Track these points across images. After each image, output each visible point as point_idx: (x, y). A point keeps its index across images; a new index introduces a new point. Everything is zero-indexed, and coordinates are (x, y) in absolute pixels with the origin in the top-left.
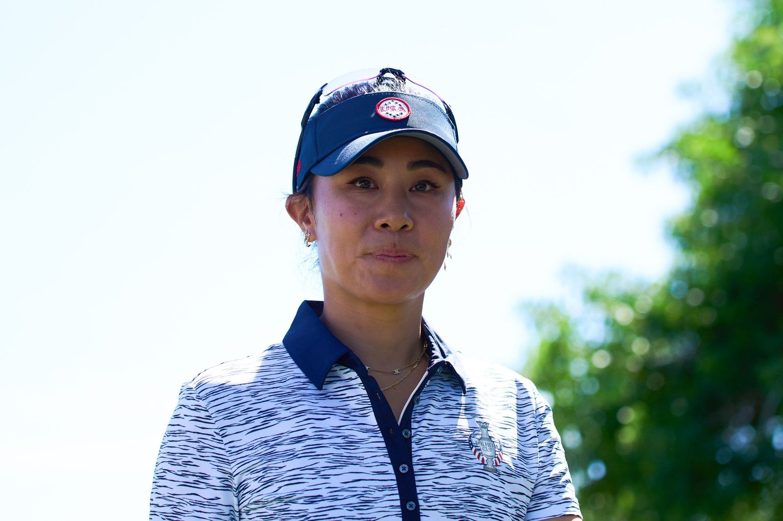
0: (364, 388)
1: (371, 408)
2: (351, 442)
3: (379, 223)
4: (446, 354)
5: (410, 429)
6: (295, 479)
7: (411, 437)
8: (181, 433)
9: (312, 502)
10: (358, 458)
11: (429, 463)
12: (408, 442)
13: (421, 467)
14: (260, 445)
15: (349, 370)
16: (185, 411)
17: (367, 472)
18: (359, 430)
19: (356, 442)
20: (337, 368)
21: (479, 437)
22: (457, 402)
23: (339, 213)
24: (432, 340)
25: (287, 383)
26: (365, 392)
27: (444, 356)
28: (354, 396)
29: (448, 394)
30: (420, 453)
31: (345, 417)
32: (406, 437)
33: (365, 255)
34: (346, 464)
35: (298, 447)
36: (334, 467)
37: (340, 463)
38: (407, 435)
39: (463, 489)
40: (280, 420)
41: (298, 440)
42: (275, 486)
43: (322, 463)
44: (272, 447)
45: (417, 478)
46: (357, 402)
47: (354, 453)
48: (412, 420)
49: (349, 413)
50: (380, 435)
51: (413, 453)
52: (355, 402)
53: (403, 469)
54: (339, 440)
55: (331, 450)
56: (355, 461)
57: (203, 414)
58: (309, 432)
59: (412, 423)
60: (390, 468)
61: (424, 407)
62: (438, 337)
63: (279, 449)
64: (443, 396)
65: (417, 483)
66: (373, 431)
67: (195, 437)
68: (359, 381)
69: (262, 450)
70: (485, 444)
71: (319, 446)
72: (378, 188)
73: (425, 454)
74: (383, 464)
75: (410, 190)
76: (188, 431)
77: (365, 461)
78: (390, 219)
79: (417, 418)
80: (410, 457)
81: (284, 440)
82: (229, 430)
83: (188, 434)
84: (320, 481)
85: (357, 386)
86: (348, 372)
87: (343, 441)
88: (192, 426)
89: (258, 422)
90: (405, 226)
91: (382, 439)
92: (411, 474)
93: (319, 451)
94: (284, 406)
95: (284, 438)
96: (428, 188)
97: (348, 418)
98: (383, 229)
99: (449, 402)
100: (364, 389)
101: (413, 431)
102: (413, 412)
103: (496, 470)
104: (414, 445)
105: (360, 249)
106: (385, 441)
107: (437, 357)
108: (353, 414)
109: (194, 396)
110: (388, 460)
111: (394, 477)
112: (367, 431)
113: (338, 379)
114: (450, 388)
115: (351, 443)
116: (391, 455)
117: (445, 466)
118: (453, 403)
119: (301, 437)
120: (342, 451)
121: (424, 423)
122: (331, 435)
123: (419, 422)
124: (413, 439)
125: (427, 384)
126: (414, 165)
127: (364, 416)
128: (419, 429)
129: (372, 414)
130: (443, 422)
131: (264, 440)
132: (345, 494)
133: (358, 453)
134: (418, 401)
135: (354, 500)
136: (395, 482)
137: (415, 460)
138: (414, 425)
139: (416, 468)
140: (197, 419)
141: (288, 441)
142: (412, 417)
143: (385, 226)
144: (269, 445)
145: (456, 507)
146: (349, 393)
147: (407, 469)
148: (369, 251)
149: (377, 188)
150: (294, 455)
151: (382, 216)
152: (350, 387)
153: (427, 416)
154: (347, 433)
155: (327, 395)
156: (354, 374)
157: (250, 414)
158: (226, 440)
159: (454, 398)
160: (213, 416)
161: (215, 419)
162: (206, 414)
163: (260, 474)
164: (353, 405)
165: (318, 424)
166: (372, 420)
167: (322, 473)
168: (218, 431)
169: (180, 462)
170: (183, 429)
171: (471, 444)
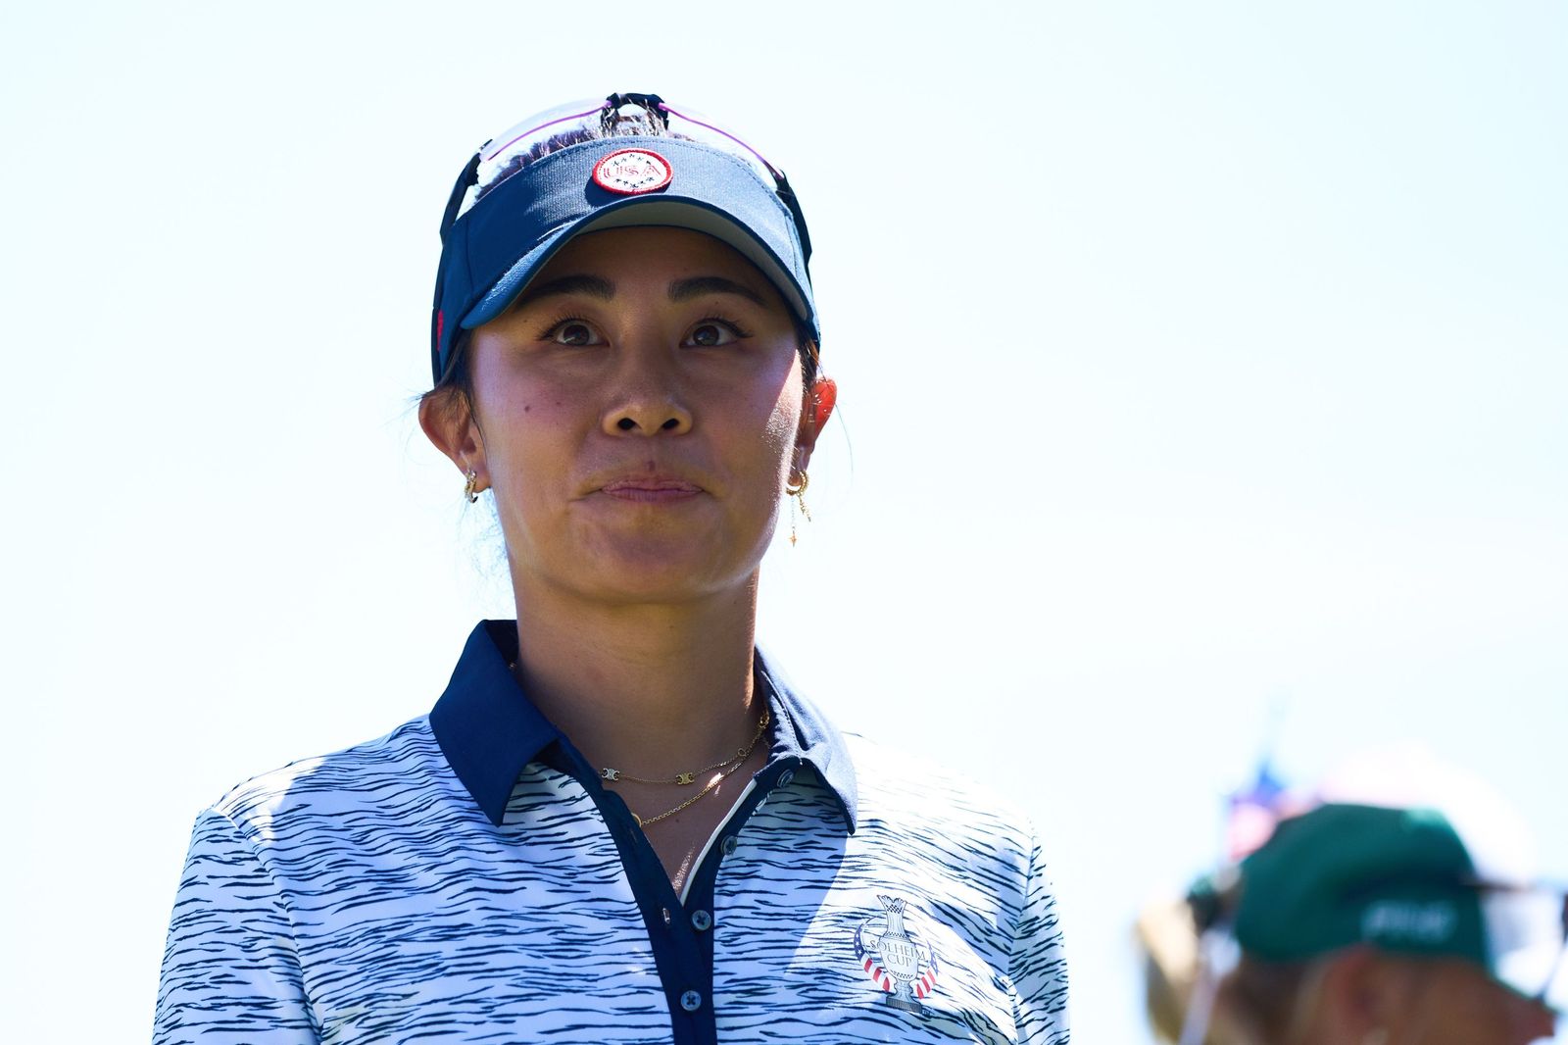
0: (601, 818)
1: (621, 863)
2: (571, 942)
3: (612, 418)
4: (810, 742)
5: (711, 910)
6: (439, 1024)
7: (713, 928)
8: (201, 915)
10: (585, 977)
11: (754, 989)
12: (707, 939)
13: (732, 997)
14: (363, 937)
15: (566, 778)
16: (206, 868)
17: (602, 1009)
18: (591, 913)
19: (582, 942)
20: (545, 775)
21: (880, 931)
22: (832, 853)
23: (523, 406)
24: (778, 709)
25: (434, 808)
26: (604, 828)
27: (805, 746)
28: (585, 837)
29: (811, 836)
30: (729, 967)
31: (562, 885)
32: (699, 927)
33: (588, 494)
34: (554, 991)
35: (448, 949)
36: (527, 997)
37: (541, 986)
38: (703, 924)
40: (414, 891)
41: (449, 934)
42: (394, 1038)
43: (500, 987)
44: (390, 943)
45: (721, 1023)
46: (592, 851)
47: (574, 965)
48: (716, 890)
49: (572, 875)
50: (642, 924)
51: (715, 965)
52: (587, 849)
53: (690, 1002)
54: (544, 938)
55: (522, 958)
56: (576, 984)
57: (249, 868)
58: (475, 917)
59: (716, 897)
60: (660, 1000)
61: (745, 863)
62: (794, 702)
63: (405, 949)
64: (799, 840)
65: (720, 1035)
66: (624, 915)
67: (234, 922)
68: (589, 803)
69: (366, 949)
70: (893, 948)
71: (496, 950)
72: (608, 345)
73: (743, 970)
74: (642, 990)
75: (683, 345)
76: (219, 910)
77: (600, 985)
78: (634, 409)
79: (726, 885)
80: (708, 972)
81: (419, 931)
83: (219, 916)
85: (588, 814)
86: (565, 783)
87: (551, 939)
88: (229, 898)
89: (363, 889)
90: (671, 424)
91: (645, 934)
92: (709, 1012)
93: (495, 961)
94: (422, 861)
95: (417, 926)
96: (724, 337)
97: (568, 886)
98: (622, 434)
99: (813, 854)
100: (602, 822)
101: (718, 915)
102: (720, 872)
104: (717, 947)
105: (575, 483)
106: (652, 939)
107: (783, 748)
108: (581, 877)
109: (230, 833)
110: (656, 981)
111: (667, 1019)
112: (611, 915)
113: (549, 799)
114: (818, 823)
115: (571, 944)
116: (662, 969)
117: (792, 997)
118: (822, 856)
119: (457, 928)
120: (548, 963)
121: (746, 899)
122: (523, 925)
123: (732, 894)
124: (718, 934)
125: (758, 809)
126: (685, 288)
127: (606, 881)
128: (732, 908)
129: (623, 877)
130: (793, 897)
131: (373, 925)
133: (586, 966)
134: (732, 847)
136: (670, 1031)
137: (718, 982)
138: (721, 901)
139: (719, 1000)
140: (239, 882)
141: (427, 933)
142: (717, 882)
143: (626, 424)
144: (384, 939)
146: (572, 830)
147: (698, 1002)
148: (595, 484)
149: (604, 343)
150: (435, 969)
151: (617, 402)
152: (575, 818)
153: (754, 884)
154: (563, 921)
155: (524, 836)
156: (577, 788)
157: (346, 871)
159: (825, 842)
160: (267, 867)
161: (272, 874)
162: (255, 865)
163: (360, 1009)
164: (582, 856)
165: (496, 900)
166: (623, 889)
167: (498, 1011)
168: (278, 899)
169: (206, 979)
170: (207, 907)
171: (861, 947)
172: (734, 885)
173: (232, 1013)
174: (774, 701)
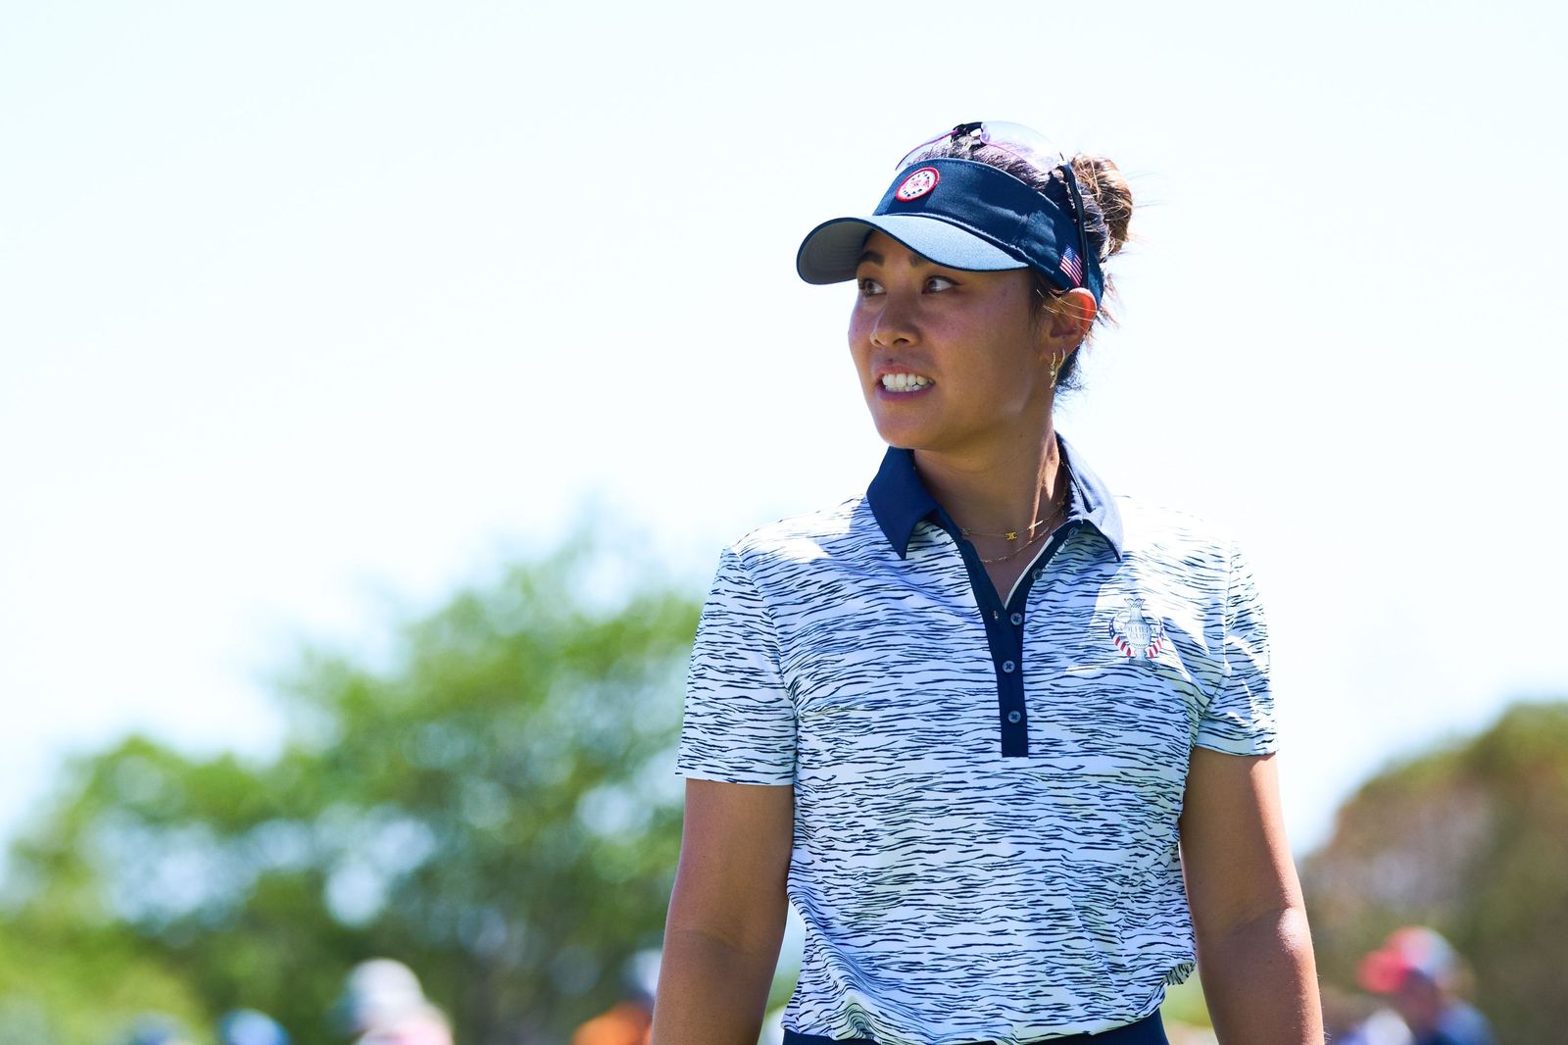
0: (961, 557)
1: (971, 586)
2: (938, 630)
4: (1093, 507)
5: (1023, 612)
6: (857, 678)
7: (1023, 623)
8: (721, 614)
9: (876, 708)
10: (946, 651)
11: (1046, 658)
12: (1019, 630)
13: (1034, 664)
14: (816, 630)
15: (942, 531)
16: (724, 585)
17: (955, 670)
18: (951, 613)
19: (945, 630)
20: (928, 529)
21: (1125, 620)
24: (1074, 488)
26: (963, 564)
27: (1089, 509)
28: (949, 567)
30: (1032, 647)
32: (1015, 623)
34: (926, 658)
35: (864, 634)
36: (910, 663)
37: (917, 656)
38: (1017, 620)
39: (1095, 693)
40: (846, 597)
41: (865, 625)
42: (831, 687)
43: (894, 656)
44: (831, 632)
45: (1026, 679)
46: (953, 576)
47: (940, 644)
48: (1028, 600)
49: (941, 592)
50: (981, 620)
51: (1024, 645)
52: (950, 575)
53: (1009, 667)
54: (922, 627)
55: (908, 639)
56: (940, 654)
57: (748, 589)
58: (881, 616)
59: (1027, 605)
60: (990, 666)
61: (1046, 584)
62: (1085, 482)
63: (839, 635)
64: (1080, 567)
65: (1026, 687)
66: (971, 615)
67: (739, 620)
68: (954, 546)
69: (817, 636)
70: (1134, 629)
71: (892, 634)
73: (1040, 648)
74: (979, 660)
75: (924, 292)
76: (731, 612)
77: (954, 655)
79: (1034, 598)
80: (1020, 650)
81: (846, 625)
82: (781, 610)
83: (731, 616)
84: (888, 680)
85: (953, 553)
86: (941, 534)
87: (926, 628)
88: (735, 605)
89: (818, 601)
90: (903, 341)
91: (983, 626)
92: (1019, 673)
93: (890, 640)
94: (852, 577)
95: (846, 621)
96: (941, 285)
99: (1088, 575)
100: (962, 560)
101: (1027, 615)
102: (1030, 590)
103: (1151, 663)
104: (1026, 635)
106: (987, 630)
107: (1076, 513)
108: (945, 593)
109: (737, 565)
110: (988, 655)
111: (994, 678)
112: (963, 615)
113: (929, 544)
114: (1091, 557)
115: (937, 631)
116: (992, 648)
117: (1071, 663)
118: (1095, 575)
119: (870, 621)
120: (923, 641)
121: (1044, 605)
122: (910, 619)
123: (1037, 603)
124: (1026, 627)
125: (1059, 551)
127: (961, 594)
128: (1037, 613)
129: (971, 591)
130: (1074, 602)
131: (822, 624)
132: (921, 698)
133: (947, 644)
134: (1039, 576)
135: (934, 707)
136: (995, 685)
137: (1026, 655)
138: (1029, 607)
139: (1026, 666)
140: (741, 596)
141: (853, 626)
142: (1029, 595)
144: (828, 630)
145: (1085, 717)
146: (943, 563)
147: (1013, 667)
149: (884, 292)
150: (856, 646)
152: (944, 555)
153: (1050, 596)
154: (935, 617)
156: (947, 538)
157: (809, 590)
158: (777, 622)
159: (1100, 566)
160: (759, 590)
161: (762, 595)
162: (752, 588)
163: (813, 670)
164: (946, 579)
165: (894, 604)
166: (970, 600)
167: (892, 670)
168: (766, 611)
169: (722, 654)
170: (725, 609)
171: (1113, 631)
172: (1038, 597)
173: (738, 677)
174: (1072, 483)
